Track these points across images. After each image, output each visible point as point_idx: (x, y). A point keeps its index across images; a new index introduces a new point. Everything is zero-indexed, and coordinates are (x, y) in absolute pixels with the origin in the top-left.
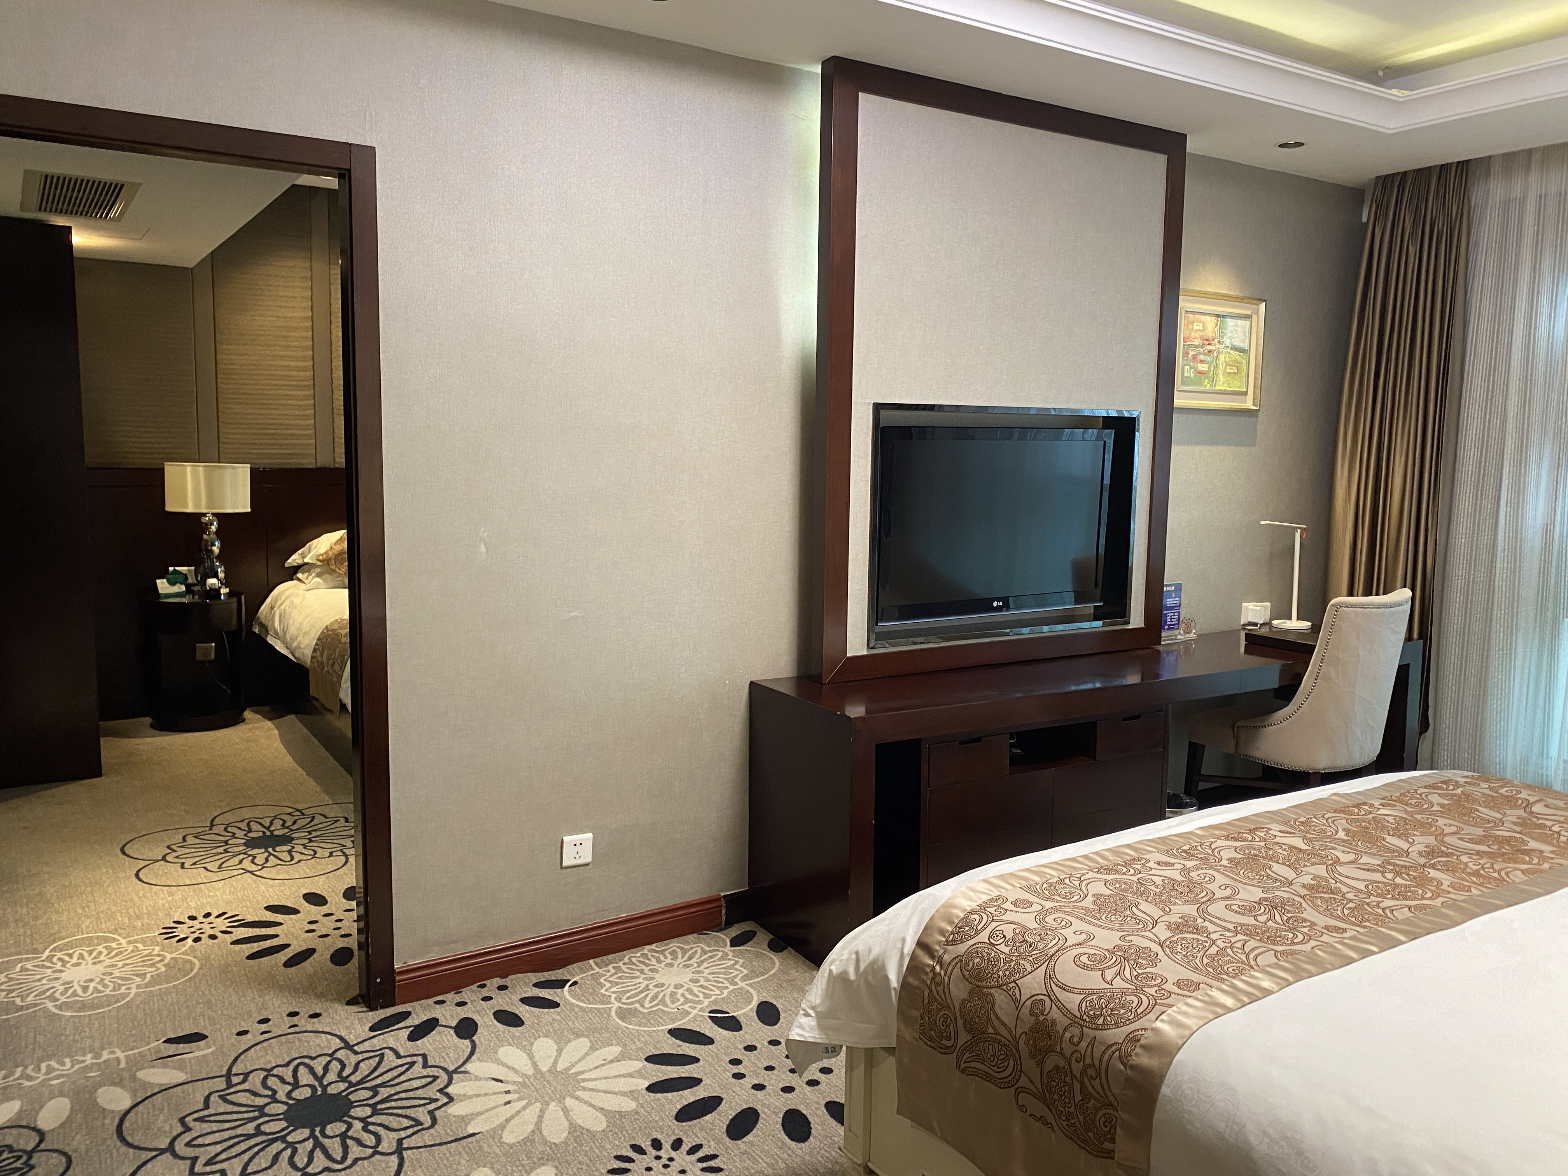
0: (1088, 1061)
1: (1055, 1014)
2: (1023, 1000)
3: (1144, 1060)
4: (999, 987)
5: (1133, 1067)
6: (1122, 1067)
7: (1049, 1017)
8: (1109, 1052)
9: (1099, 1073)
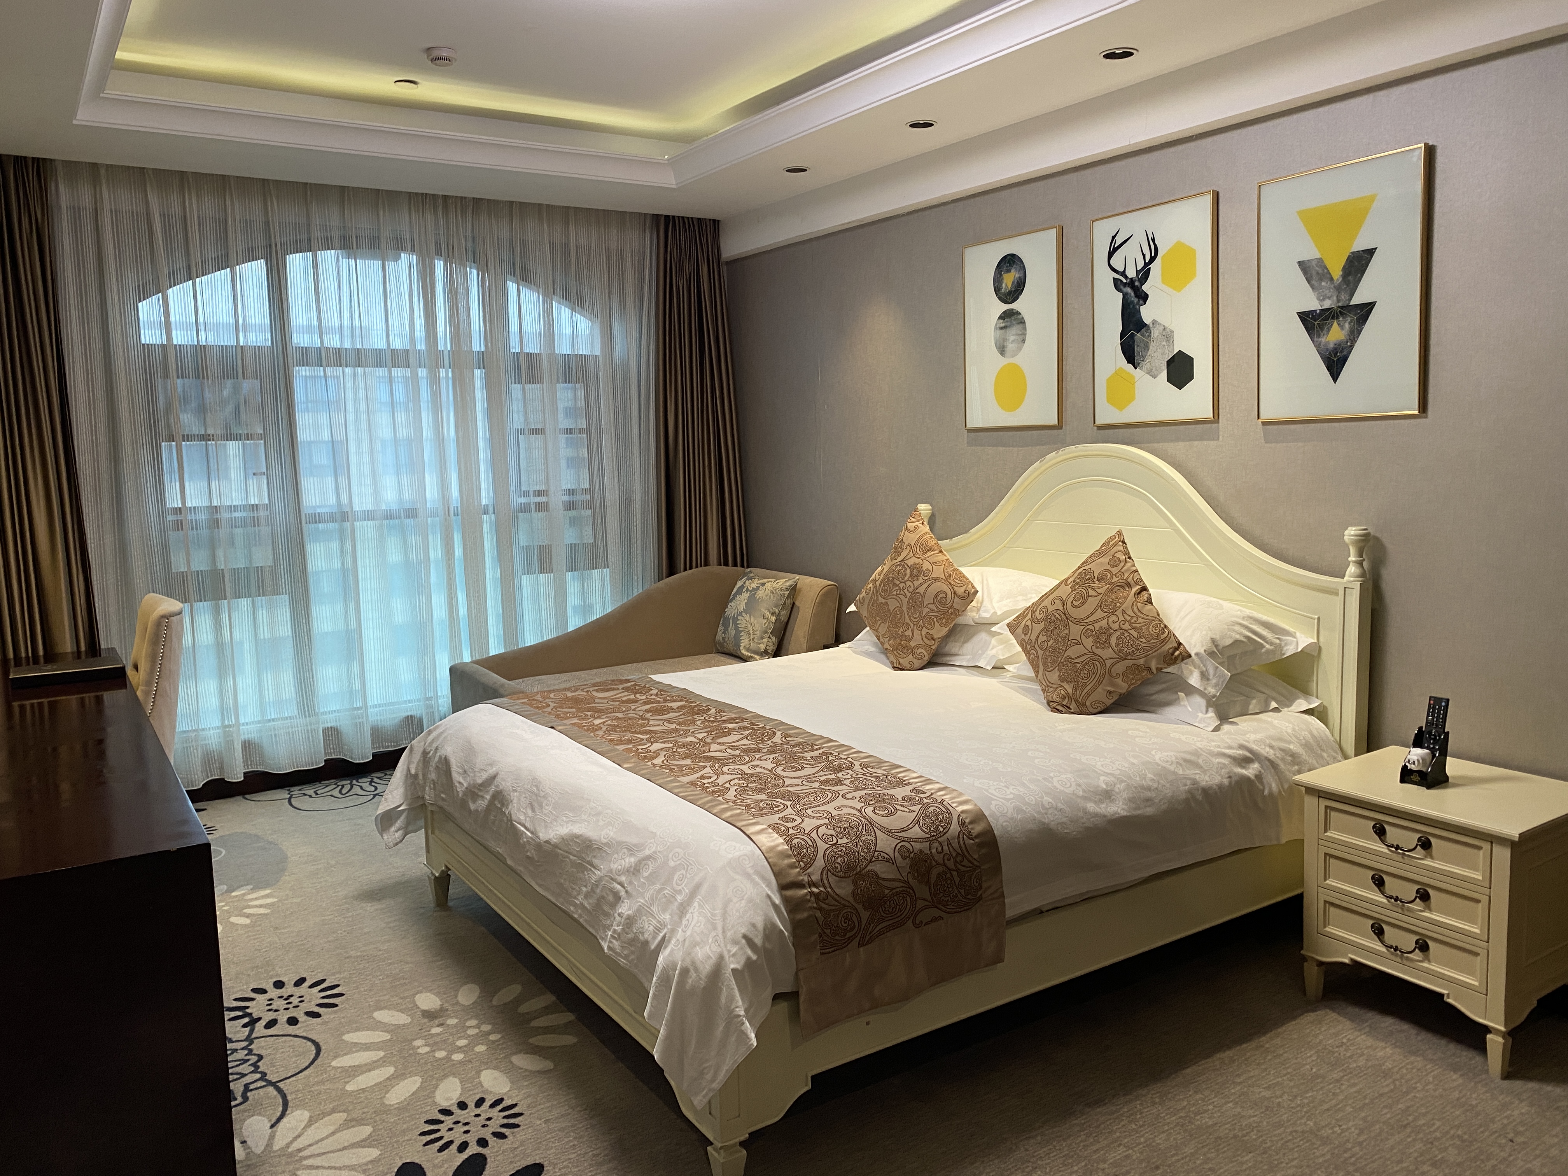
0: (954, 854)
1: (917, 846)
2: (892, 856)
3: (978, 828)
4: (871, 862)
5: (976, 837)
6: (972, 841)
7: (915, 851)
8: (961, 839)
9: (963, 856)
